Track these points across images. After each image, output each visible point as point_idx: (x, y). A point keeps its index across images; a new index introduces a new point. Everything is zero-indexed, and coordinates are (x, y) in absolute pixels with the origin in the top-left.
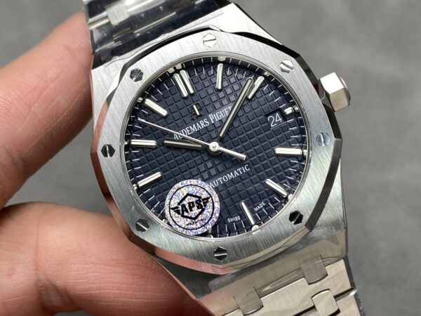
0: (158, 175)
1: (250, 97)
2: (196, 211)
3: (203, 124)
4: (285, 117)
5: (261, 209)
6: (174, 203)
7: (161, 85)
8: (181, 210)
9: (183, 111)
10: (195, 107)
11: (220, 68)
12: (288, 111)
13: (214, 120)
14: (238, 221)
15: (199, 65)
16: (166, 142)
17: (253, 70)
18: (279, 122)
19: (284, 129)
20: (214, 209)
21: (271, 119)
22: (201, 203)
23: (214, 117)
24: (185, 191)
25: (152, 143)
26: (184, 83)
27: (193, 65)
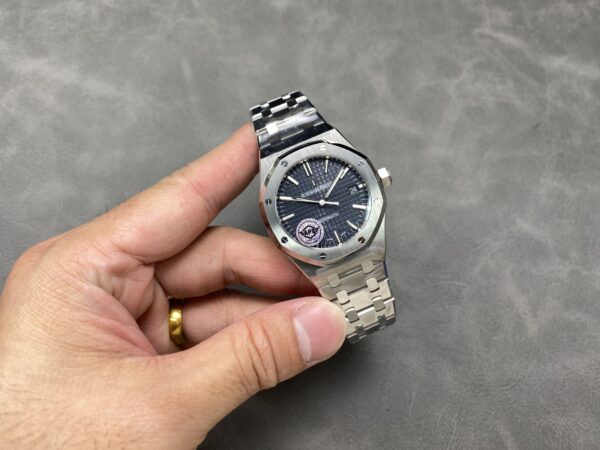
0: (293, 215)
2: (312, 234)
3: (316, 190)
4: (358, 189)
5: (344, 235)
6: (301, 230)
7: (296, 169)
8: (305, 233)
9: (306, 184)
10: (313, 181)
11: (327, 162)
12: (361, 186)
13: (322, 189)
14: (332, 240)
15: (316, 160)
17: (344, 164)
18: (355, 192)
19: (357, 195)
20: (321, 233)
21: (352, 189)
22: (315, 230)
23: (322, 187)
24: (307, 224)
25: (290, 199)
26: (308, 168)
27: (313, 160)
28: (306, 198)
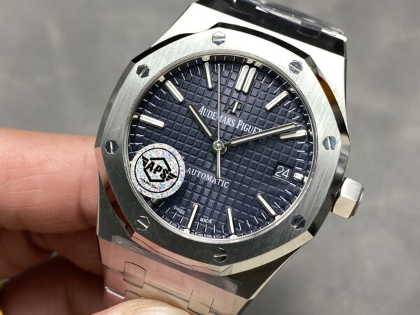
0: (160, 124)
1: (282, 137)
2: (158, 176)
4: (291, 178)
5: (205, 223)
8: (149, 165)
9: (226, 98)
10: (237, 103)
12: (298, 176)
13: (240, 127)
14: (181, 214)
16: (190, 107)
17: (306, 121)
18: (283, 177)
19: (282, 186)
21: (281, 169)
22: (167, 175)
25: (180, 98)
27: (267, 73)
28: (204, 118)
